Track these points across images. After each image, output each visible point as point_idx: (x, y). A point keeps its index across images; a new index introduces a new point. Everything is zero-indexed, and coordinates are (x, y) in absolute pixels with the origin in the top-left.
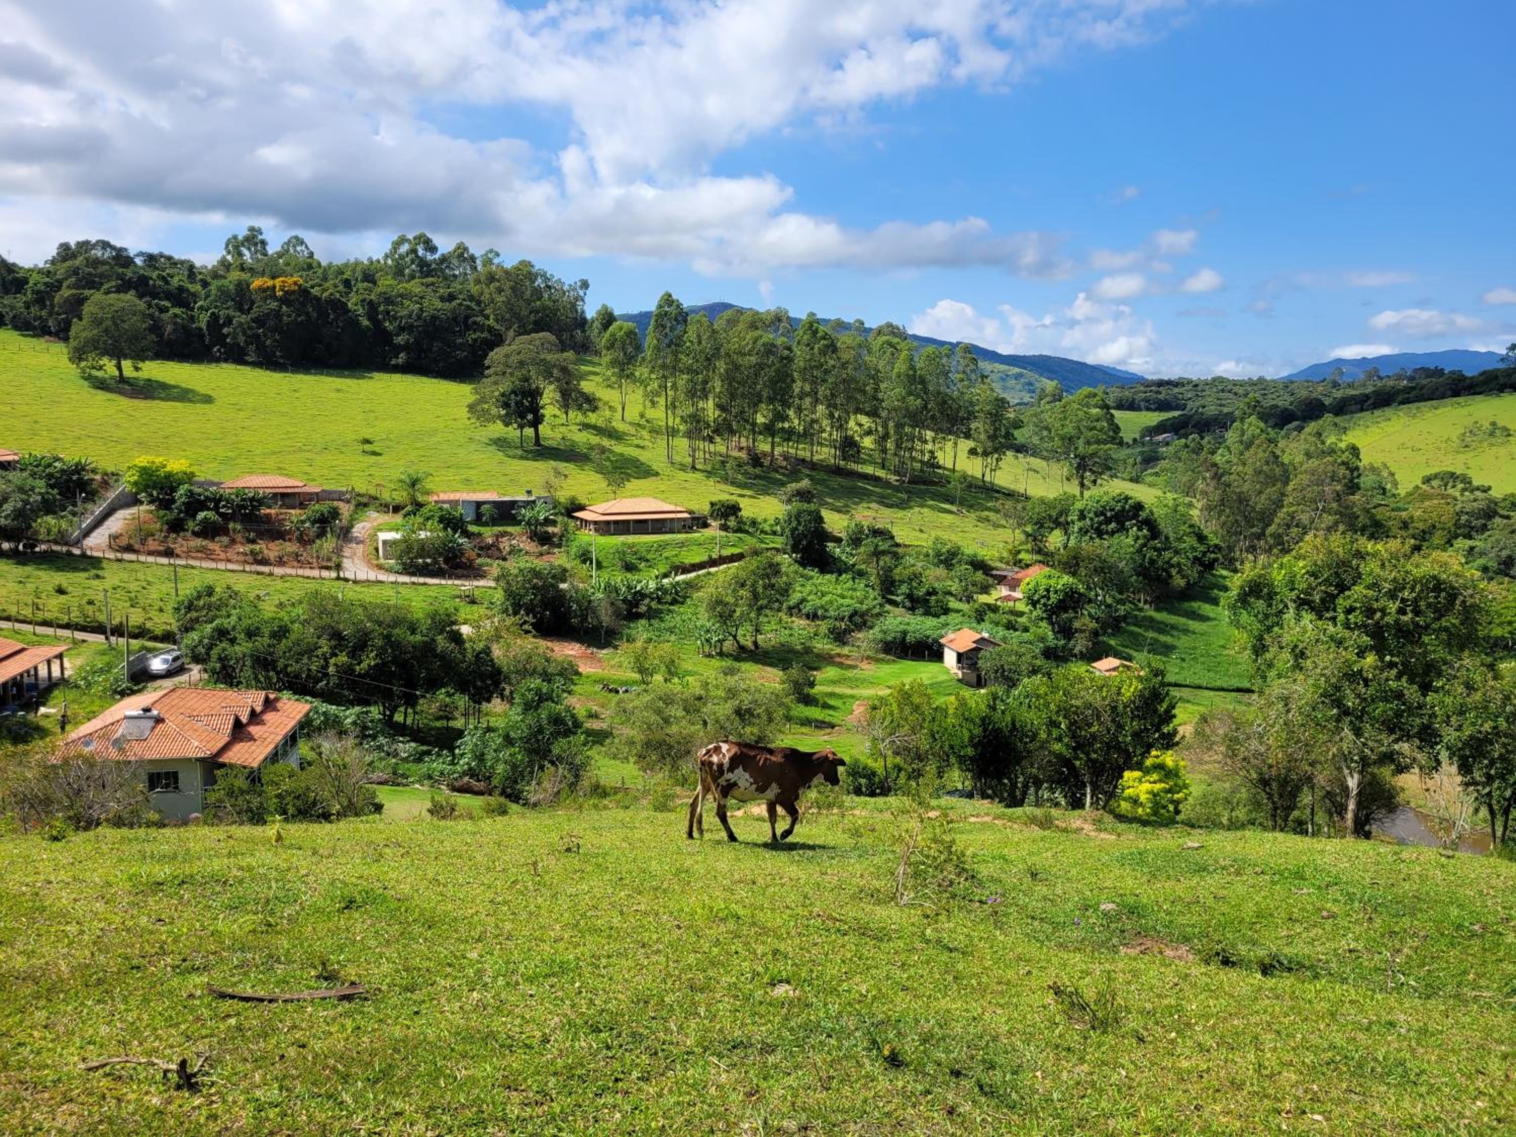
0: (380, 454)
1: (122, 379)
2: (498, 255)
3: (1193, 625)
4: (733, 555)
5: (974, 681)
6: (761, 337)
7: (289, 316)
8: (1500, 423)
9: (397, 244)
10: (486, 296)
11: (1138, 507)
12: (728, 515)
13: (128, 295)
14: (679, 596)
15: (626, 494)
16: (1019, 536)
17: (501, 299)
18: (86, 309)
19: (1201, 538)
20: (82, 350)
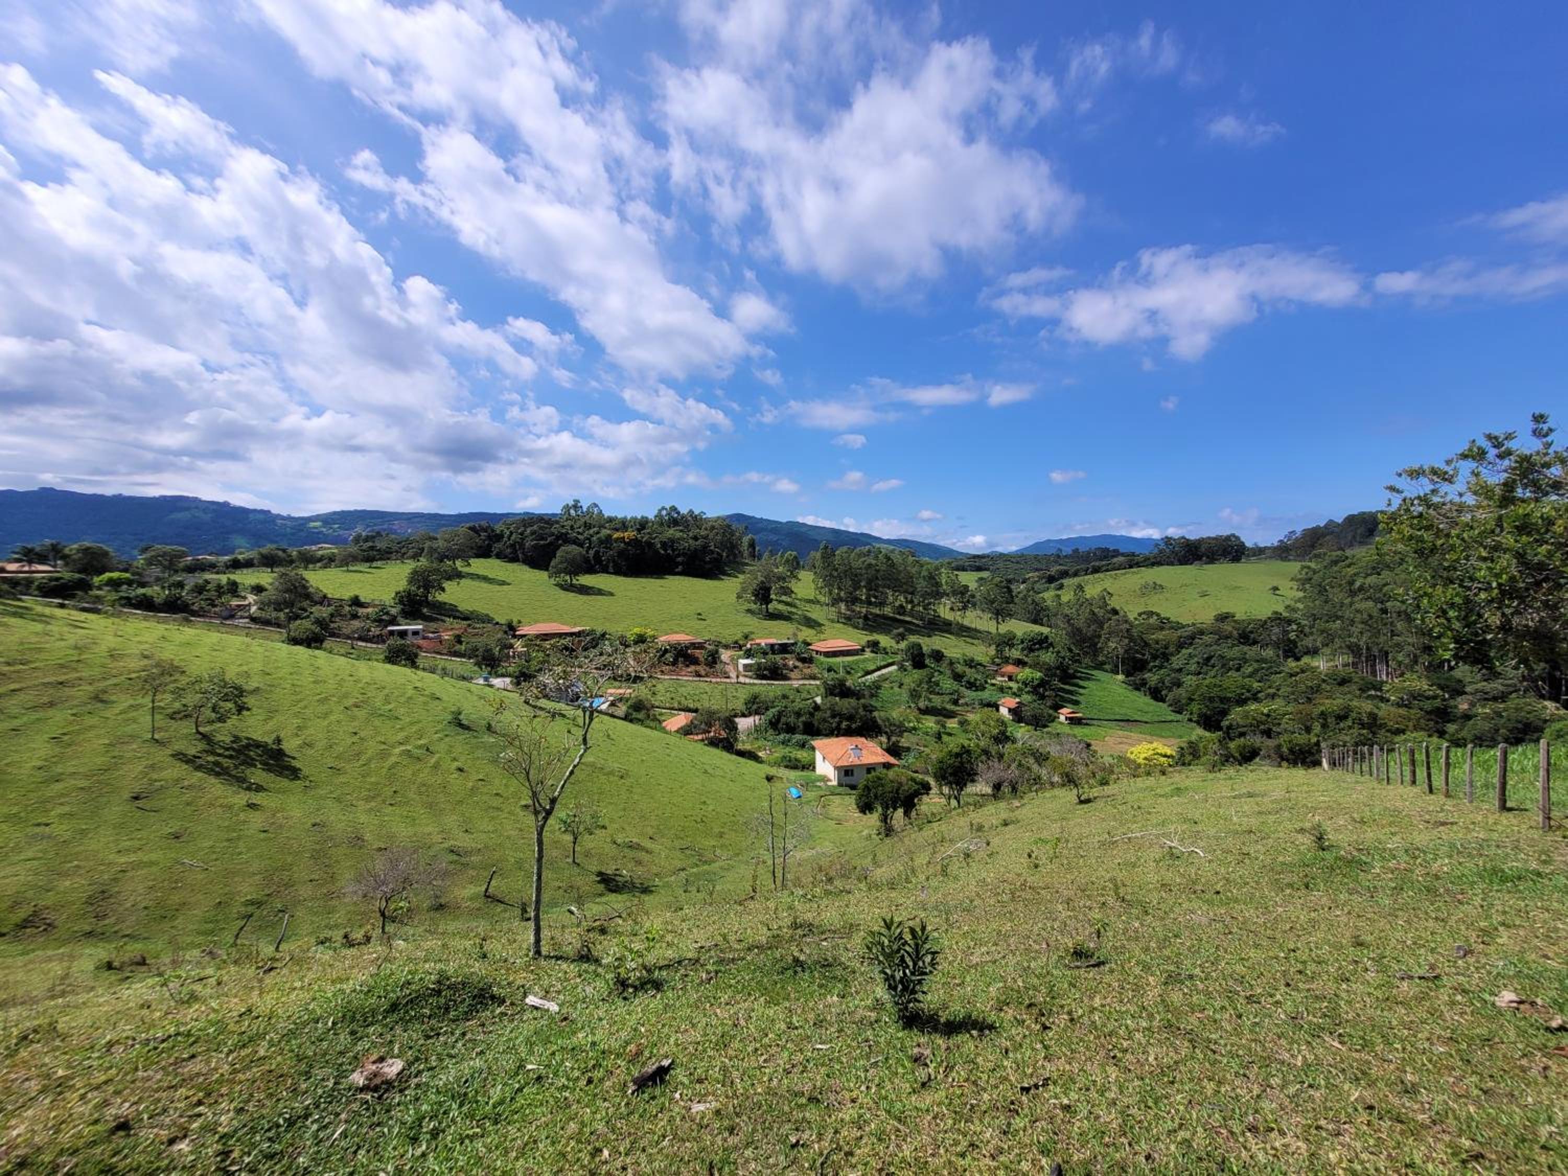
0: (704, 620)
1: (572, 585)
3: (1081, 691)
4: (884, 665)
5: (1017, 720)
7: (632, 551)
8: (1158, 582)
9: (660, 511)
10: (711, 536)
11: (1047, 637)
12: (874, 646)
13: (574, 546)
14: (877, 686)
15: (822, 637)
16: (992, 651)
17: (719, 537)
18: (559, 554)
19: (1070, 650)
20: (558, 573)
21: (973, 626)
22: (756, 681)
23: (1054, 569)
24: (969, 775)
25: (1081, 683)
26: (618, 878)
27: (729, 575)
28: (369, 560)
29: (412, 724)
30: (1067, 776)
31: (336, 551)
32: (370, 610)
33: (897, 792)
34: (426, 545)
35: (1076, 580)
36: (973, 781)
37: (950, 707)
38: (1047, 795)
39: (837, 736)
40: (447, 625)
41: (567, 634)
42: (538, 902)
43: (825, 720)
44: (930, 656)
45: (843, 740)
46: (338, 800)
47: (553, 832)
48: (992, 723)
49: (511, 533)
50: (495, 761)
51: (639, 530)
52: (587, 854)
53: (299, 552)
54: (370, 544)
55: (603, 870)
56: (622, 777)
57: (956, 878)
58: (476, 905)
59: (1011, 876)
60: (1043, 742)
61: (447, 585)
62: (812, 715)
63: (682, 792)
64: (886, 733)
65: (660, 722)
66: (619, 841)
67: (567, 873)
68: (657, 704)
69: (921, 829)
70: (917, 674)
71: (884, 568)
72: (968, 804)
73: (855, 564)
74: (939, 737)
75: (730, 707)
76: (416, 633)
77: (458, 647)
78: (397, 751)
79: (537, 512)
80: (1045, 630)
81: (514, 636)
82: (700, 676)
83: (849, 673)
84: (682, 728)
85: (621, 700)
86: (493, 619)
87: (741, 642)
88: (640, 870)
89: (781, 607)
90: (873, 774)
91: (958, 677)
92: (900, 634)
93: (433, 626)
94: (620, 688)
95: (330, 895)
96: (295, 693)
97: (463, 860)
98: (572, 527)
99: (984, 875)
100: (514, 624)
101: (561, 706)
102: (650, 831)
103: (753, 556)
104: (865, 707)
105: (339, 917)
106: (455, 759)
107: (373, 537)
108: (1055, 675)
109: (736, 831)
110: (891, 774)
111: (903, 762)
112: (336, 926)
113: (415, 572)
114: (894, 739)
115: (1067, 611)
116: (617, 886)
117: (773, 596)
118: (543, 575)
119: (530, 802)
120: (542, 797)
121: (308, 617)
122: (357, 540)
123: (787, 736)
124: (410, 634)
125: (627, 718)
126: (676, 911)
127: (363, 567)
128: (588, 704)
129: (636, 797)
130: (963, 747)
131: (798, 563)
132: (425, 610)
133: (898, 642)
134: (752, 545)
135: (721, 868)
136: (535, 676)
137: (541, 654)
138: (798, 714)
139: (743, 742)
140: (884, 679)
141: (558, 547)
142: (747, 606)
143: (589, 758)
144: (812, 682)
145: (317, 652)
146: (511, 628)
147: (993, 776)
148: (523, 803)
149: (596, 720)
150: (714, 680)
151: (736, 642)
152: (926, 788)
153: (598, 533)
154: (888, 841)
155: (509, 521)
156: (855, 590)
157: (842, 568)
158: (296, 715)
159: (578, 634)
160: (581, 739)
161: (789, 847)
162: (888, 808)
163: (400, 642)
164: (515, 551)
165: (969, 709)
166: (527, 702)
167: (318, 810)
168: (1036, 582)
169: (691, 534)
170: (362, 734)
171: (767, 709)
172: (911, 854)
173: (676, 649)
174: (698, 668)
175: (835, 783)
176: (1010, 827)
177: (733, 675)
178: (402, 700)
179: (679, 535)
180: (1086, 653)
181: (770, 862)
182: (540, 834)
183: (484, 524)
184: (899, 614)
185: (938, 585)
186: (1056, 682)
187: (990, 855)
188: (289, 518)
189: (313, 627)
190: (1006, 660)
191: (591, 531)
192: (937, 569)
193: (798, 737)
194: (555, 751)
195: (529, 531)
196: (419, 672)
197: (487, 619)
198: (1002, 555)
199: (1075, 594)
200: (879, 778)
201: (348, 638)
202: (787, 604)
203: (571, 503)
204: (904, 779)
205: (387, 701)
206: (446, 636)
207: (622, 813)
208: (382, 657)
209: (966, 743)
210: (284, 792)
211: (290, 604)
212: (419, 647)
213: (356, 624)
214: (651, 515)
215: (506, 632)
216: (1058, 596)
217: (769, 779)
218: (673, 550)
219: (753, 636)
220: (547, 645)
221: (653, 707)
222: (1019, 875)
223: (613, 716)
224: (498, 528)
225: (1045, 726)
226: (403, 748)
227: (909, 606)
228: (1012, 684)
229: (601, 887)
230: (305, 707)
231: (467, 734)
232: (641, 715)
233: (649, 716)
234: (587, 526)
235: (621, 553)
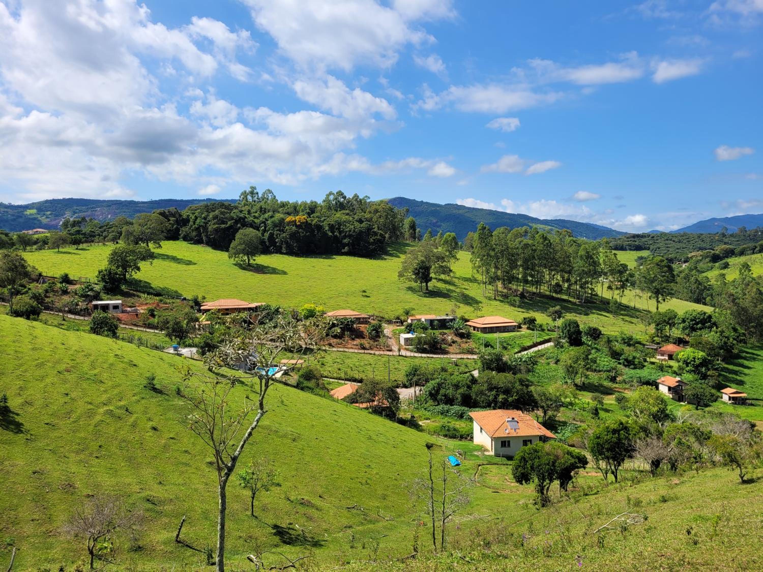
0: (369, 297)
1: (249, 265)
2: (369, 198)
3: (746, 371)
4: (541, 341)
5: (677, 399)
6: (522, 241)
7: (303, 233)
9: (328, 195)
10: (374, 219)
11: (710, 317)
12: (531, 323)
13: (251, 229)
14: (533, 361)
15: (479, 313)
16: (652, 329)
17: (382, 220)
18: (238, 236)
19: (735, 330)
20: (236, 254)
21: (632, 304)
22: (416, 355)
23: (719, 249)
24: (627, 451)
25: (746, 363)
26: (291, 531)
27: (391, 255)
28: (76, 242)
29: (114, 387)
30: (729, 455)
31: (48, 235)
32: (77, 287)
33: (554, 463)
34: (124, 229)
35: (742, 259)
36: (631, 457)
37: (607, 384)
38: (709, 473)
39: (494, 409)
40: (142, 300)
41: (244, 309)
42: (222, 548)
43: (482, 393)
44: (587, 334)
45: (499, 412)
46: (53, 452)
47: (234, 487)
48: (651, 401)
49: (196, 218)
50: (184, 422)
51: (309, 214)
52: (264, 509)
53: (19, 236)
54: (76, 228)
55: (279, 524)
56: (294, 440)
57: (613, 551)
58: (169, 549)
59: (669, 552)
60: (704, 421)
61: (142, 264)
62: (469, 387)
63: (348, 455)
64: (542, 407)
65: (328, 390)
66: (292, 498)
67: (246, 524)
68: (325, 374)
69: (577, 501)
70: (574, 351)
71: (541, 247)
72: (626, 479)
73: (511, 245)
74: (596, 412)
75: (393, 378)
76: (116, 307)
77: (151, 320)
78: (101, 410)
79: (218, 198)
80: (708, 310)
81: (199, 311)
82: (364, 348)
83: (505, 348)
84: (348, 397)
85: (293, 369)
86: (181, 295)
87: (402, 318)
88: (310, 526)
89: (440, 285)
90: (529, 446)
91: (615, 355)
92: (556, 312)
93: (130, 300)
94: (292, 358)
95: (48, 534)
96: (18, 358)
97: (158, 508)
98: (249, 212)
99: (641, 548)
100: (200, 299)
101: (240, 374)
102: (320, 491)
103: (413, 237)
104: (521, 381)
105: (55, 553)
106: (150, 419)
107: (79, 222)
108: (718, 355)
109: (398, 494)
110: (547, 447)
111: (559, 436)
112: (53, 560)
113: (114, 253)
114: (550, 413)
115: (732, 290)
116: (291, 539)
117: (432, 275)
118: (223, 256)
119: (214, 460)
120: (224, 455)
121: (27, 292)
122: (66, 225)
123: (446, 407)
124: (111, 308)
125: (298, 386)
126: (343, 564)
127: (71, 249)
128: (264, 373)
129: (307, 459)
130: (621, 423)
131: (456, 244)
132: (123, 287)
133: (554, 320)
134: (413, 227)
135: (385, 527)
136: (218, 347)
137: (223, 327)
138: (457, 386)
139: (405, 411)
140: (541, 355)
141: (237, 230)
142: (408, 284)
143: (265, 422)
144: (470, 356)
145: (35, 323)
146: (197, 303)
147: (652, 454)
148: (209, 460)
149: (271, 388)
150: (377, 353)
151: (398, 318)
152: (583, 462)
153: (272, 217)
154: (544, 511)
155: (194, 206)
156: (512, 268)
157: (499, 248)
158: (18, 377)
159: (255, 309)
160: (258, 404)
161: (448, 511)
162: (544, 480)
163: (103, 315)
164: (199, 235)
165: (627, 386)
166: (210, 370)
167: (38, 460)
168: (698, 261)
169: (356, 217)
170: (73, 395)
171: (427, 381)
172: (567, 524)
173: (342, 323)
174: (363, 341)
175: (492, 453)
176: (670, 504)
177: (395, 348)
178: (105, 366)
179: (345, 218)
180: (752, 334)
181: (430, 525)
182: (223, 488)
183: (172, 209)
184: (556, 292)
185: (595, 264)
186: (719, 363)
187: (647, 530)
188: (10, 207)
189: (31, 302)
190: (667, 339)
191: (266, 215)
192: (595, 248)
193: (456, 408)
194: (235, 415)
195: (211, 215)
196: (120, 342)
197: (176, 295)
198: (663, 234)
199: (741, 273)
200: (536, 451)
201: (60, 311)
202: (445, 282)
203: (248, 190)
204: (560, 453)
205: (93, 366)
206: (142, 310)
207: (294, 473)
208: (88, 328)
209: (624, 420)
210: (9, 443)
211: (12, 281)
212: (119, 320)
213: (66, 299)
214: (320, 199)
215: (192, 307)
216: (723, 276)
217: (429, 447)
218: (340, 233)
219: (413, 312)
220: (228, 318)
221: (322, 376)
222: (678, 551)
223: (286, 384)
224: (185, 213)
225: (707, 406)
226: (106, 408)
227: (566, 285)
228: (672, 363)
229: (277, 539)
230: (26, 371)
231: (160, 398)
232: (311, 384)
233: (318, 385)
234: (263, 211)
235: (293, 235)
